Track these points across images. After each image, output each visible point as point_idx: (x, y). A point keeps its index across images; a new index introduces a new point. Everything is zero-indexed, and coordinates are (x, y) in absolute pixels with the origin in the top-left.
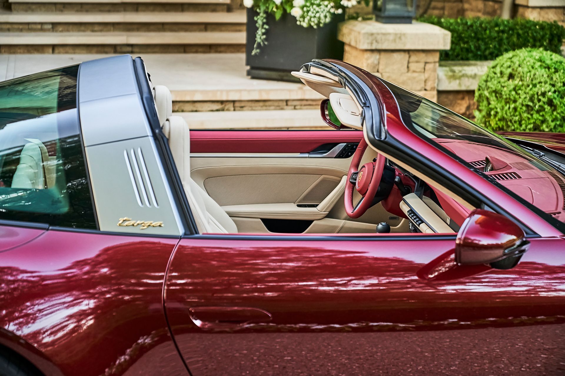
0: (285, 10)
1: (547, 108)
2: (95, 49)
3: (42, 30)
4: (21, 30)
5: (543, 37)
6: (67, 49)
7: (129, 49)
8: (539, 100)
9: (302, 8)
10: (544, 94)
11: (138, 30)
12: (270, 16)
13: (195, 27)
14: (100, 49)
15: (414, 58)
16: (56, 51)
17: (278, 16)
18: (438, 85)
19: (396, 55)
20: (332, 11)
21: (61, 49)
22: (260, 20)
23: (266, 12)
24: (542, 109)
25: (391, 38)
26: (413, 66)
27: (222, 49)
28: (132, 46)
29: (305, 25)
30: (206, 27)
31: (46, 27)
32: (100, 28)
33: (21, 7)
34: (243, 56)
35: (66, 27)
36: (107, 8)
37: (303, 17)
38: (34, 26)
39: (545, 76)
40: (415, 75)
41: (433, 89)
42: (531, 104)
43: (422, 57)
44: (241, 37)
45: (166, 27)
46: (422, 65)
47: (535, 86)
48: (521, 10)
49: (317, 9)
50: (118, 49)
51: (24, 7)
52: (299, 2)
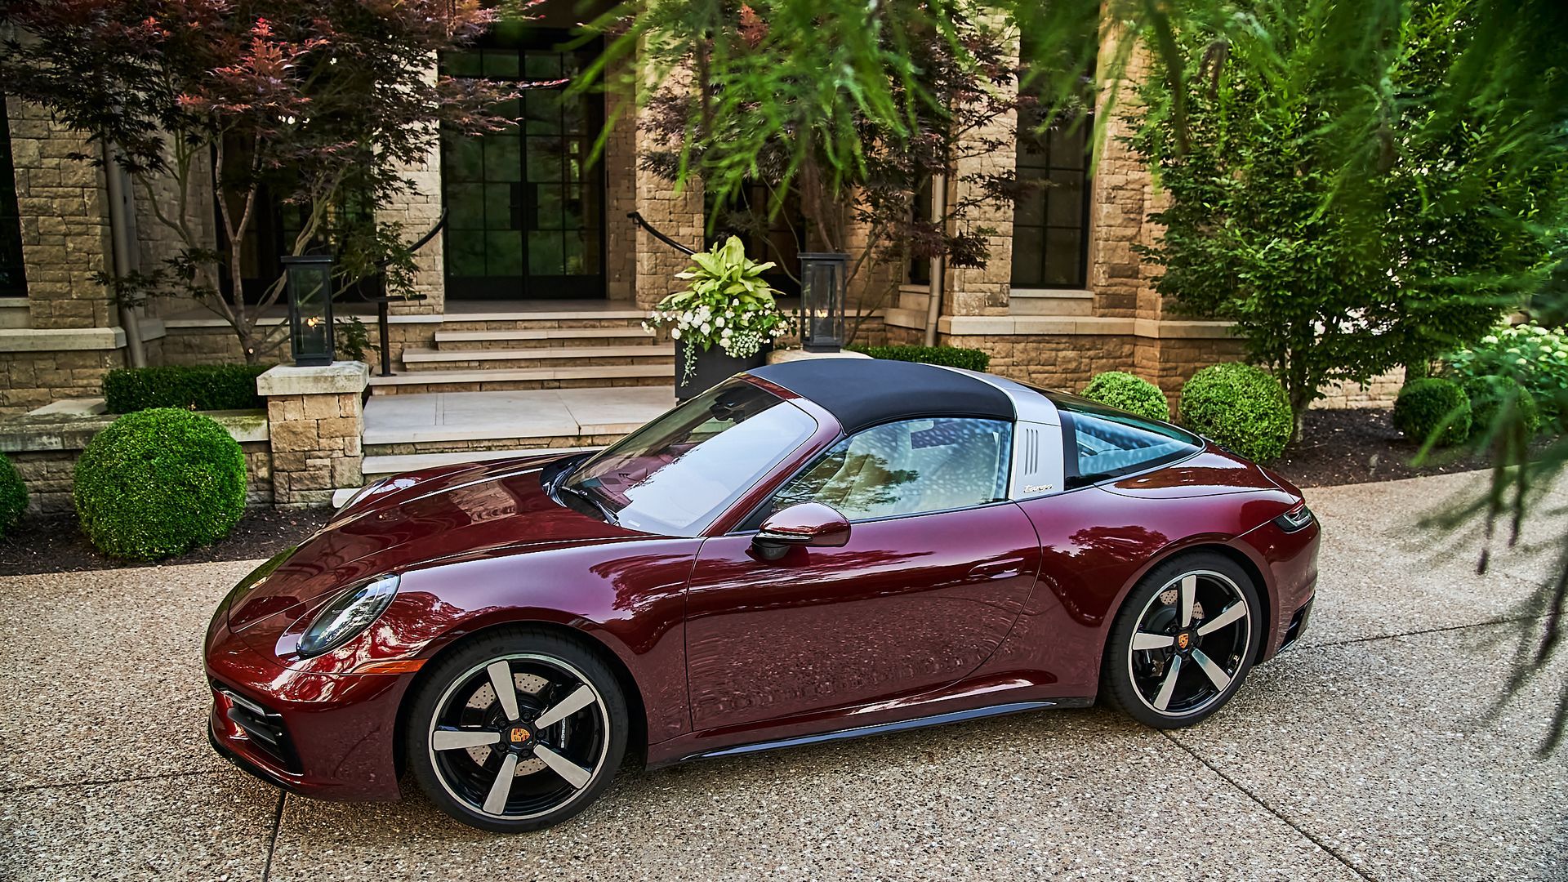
0: (714, 341)
2: (522, 386)
3: (469, 368)
4: (448, 369)
6: (495, 386)
7: (557, 384)
9: (730, 338)
11: (564, 365)
12: (698, 347)
13: (622, 361)
14: (527, 385)
16: (484, 388)
17: (706, 347)
20: (761, 340)
21: (489, 387)
22: (688, 352)
23: (693, 344)
27: (650, 382)
28: (559, 380)
29: (734, 355)
30: (633, 360)
31: (473, 364)
32: (527, 364)
33: (448, 345)
34: (673, 388)
35: (493, 364)
36: (533, 344)
37: (731, 347)
38: (461, 364)
44: (670, 370)
45: (592, 361)
48: (943, 338)
49: (745, 339)
50: (545, 384)
51: (451, 345)
52: (727, 333)
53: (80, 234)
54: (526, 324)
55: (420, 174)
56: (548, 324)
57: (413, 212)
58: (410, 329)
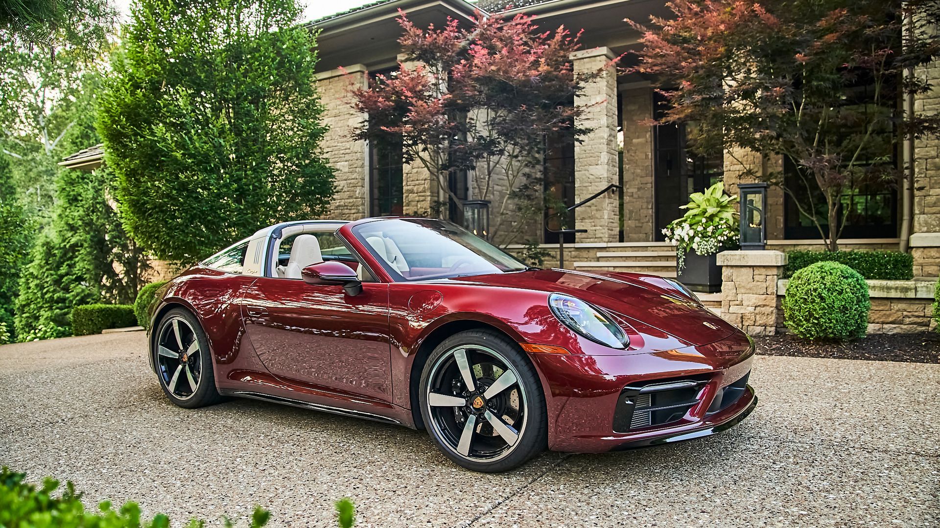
0: (691, 246)
1: (818, 300)
3: (608, 270)
5: (888, 262)
8: (812, 295)
9: (698, 243)
10: (815, 290)
11: (661, 271)
12: (685, 249)
15: (756, 272)
17: (688, 250)
18: (777, 291)
19: (743, 270)
20: (716, 244)
22: (680, 253)
23: (682, 248)
24: (813, 301)
25: (737, 257)
26: (756, 278)
29: (699, 253)
31: (610, 269)
32: (640, 269)
33: (604, 259)
35: (621, 269)
37: (698, 249)
38: (604, 268)
39: (819, 277)
40: (759, 283)
41: (772, 294)
42: (806, 297)
43: (763, 271)
44: (674, 264)
46: (763, 277)
47: (809, 284)
49: (705, 243)
52: (697, 239)
53: (423, 201)
54: (653, 249)
55: (597, 167)
56: (666, 249)
57: (594, 188)
58: (591, 251)
